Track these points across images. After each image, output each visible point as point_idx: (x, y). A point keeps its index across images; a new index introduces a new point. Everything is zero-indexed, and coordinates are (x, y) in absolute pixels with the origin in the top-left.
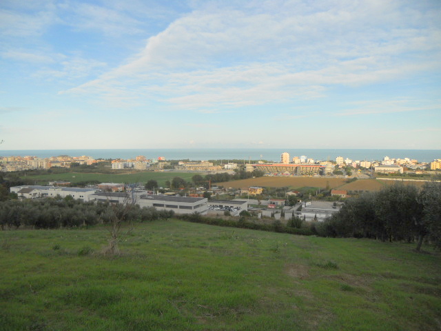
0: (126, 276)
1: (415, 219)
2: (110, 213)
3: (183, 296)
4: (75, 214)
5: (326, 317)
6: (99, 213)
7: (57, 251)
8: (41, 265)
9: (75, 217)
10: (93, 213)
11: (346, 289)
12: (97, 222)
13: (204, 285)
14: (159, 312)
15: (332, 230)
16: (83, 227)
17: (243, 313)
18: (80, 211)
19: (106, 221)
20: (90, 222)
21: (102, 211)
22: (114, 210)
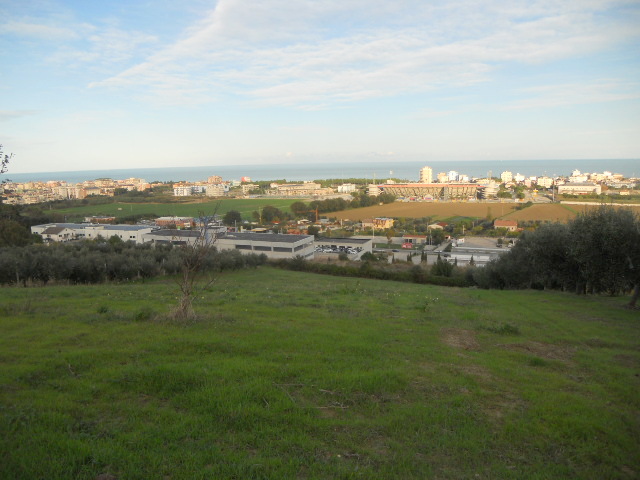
0: (210, 349)
1: (629, 259)
2: (175, 260)
3: (295, 376)
4: (126, 262)
5: (513, 405)
6: (159, 260)
7: (103, 315)
8: (83, 335)
9: (125, 267)
10: (151, 261)
11: (536, 363)
12: (157, 274)
13: (325, 360)
14: (263, 402)
15: (499, 277)
16: (138, 280)
17: (389, 401)
18: (131, 258)
19: (170, 271)
20: (147, 274)
21: (164, 256)
22: (181, 256)
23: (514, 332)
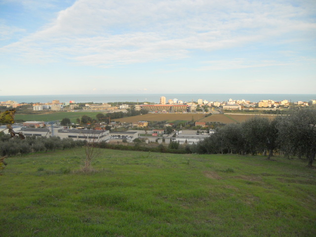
1: (268, 139)
2: (40, 144)
4: (12, 146)
6: (31, 144)
9: (12, 148)
10: (26, 145)
12: (30, 151)
16: (18, 155)
18: (15, 144)
19: (37, 150)
20: (24, 152)
21: (33, 142)
22: (43, 142)
23: (232, 171)
